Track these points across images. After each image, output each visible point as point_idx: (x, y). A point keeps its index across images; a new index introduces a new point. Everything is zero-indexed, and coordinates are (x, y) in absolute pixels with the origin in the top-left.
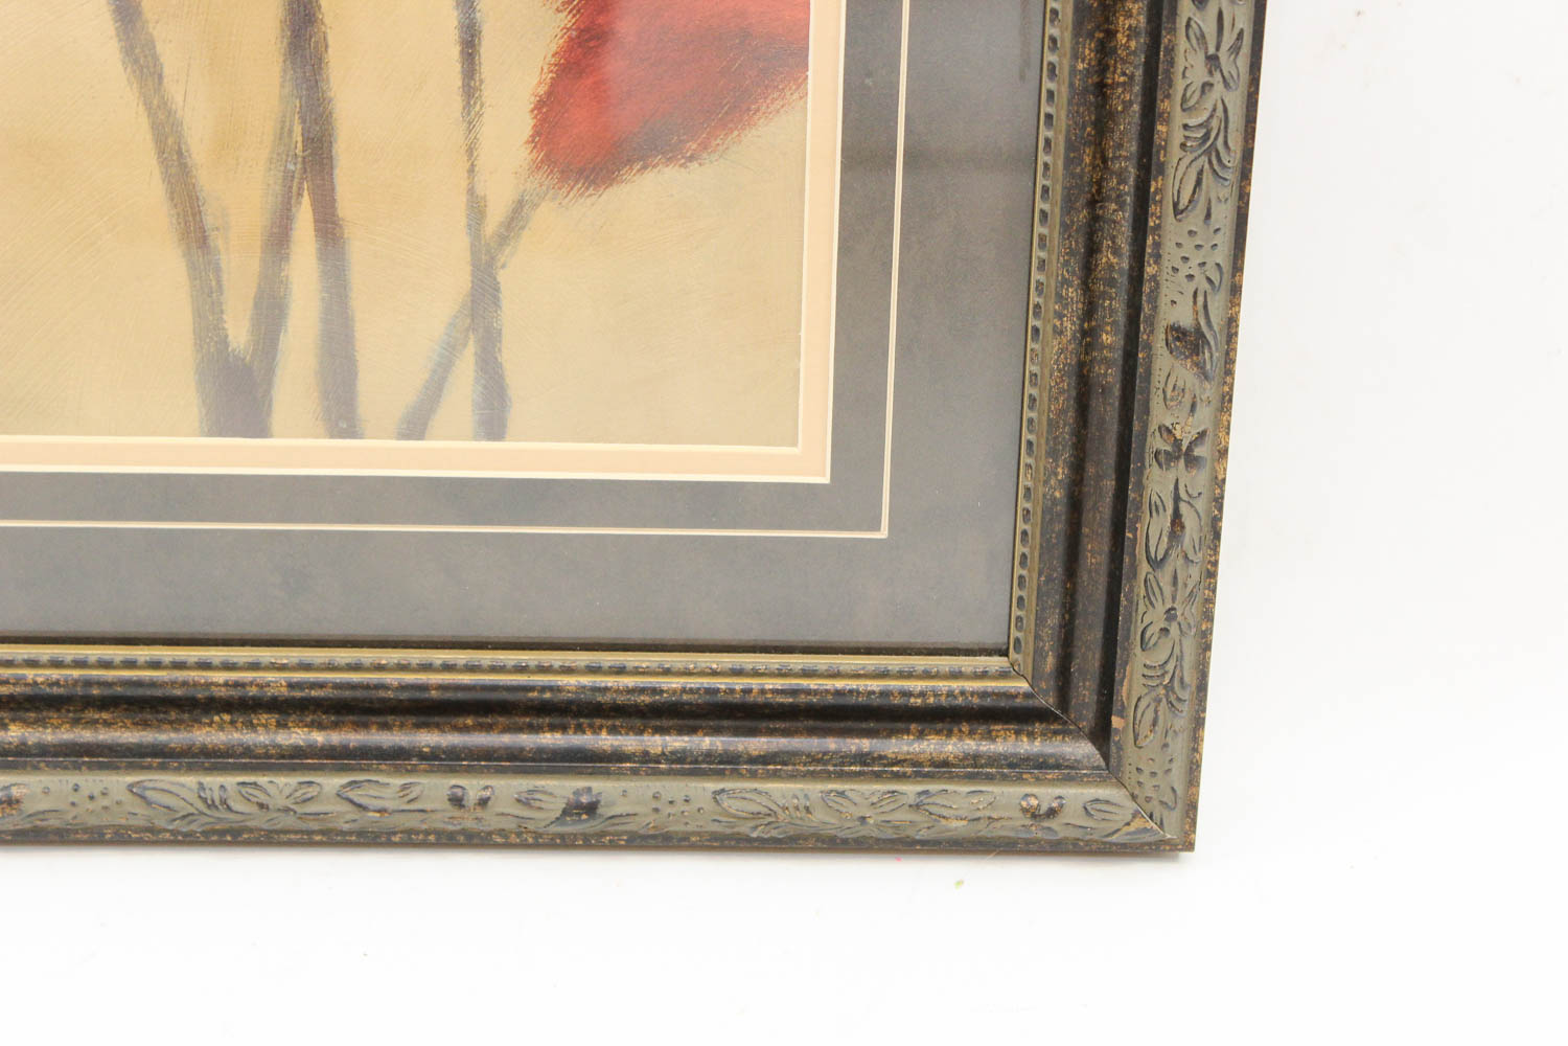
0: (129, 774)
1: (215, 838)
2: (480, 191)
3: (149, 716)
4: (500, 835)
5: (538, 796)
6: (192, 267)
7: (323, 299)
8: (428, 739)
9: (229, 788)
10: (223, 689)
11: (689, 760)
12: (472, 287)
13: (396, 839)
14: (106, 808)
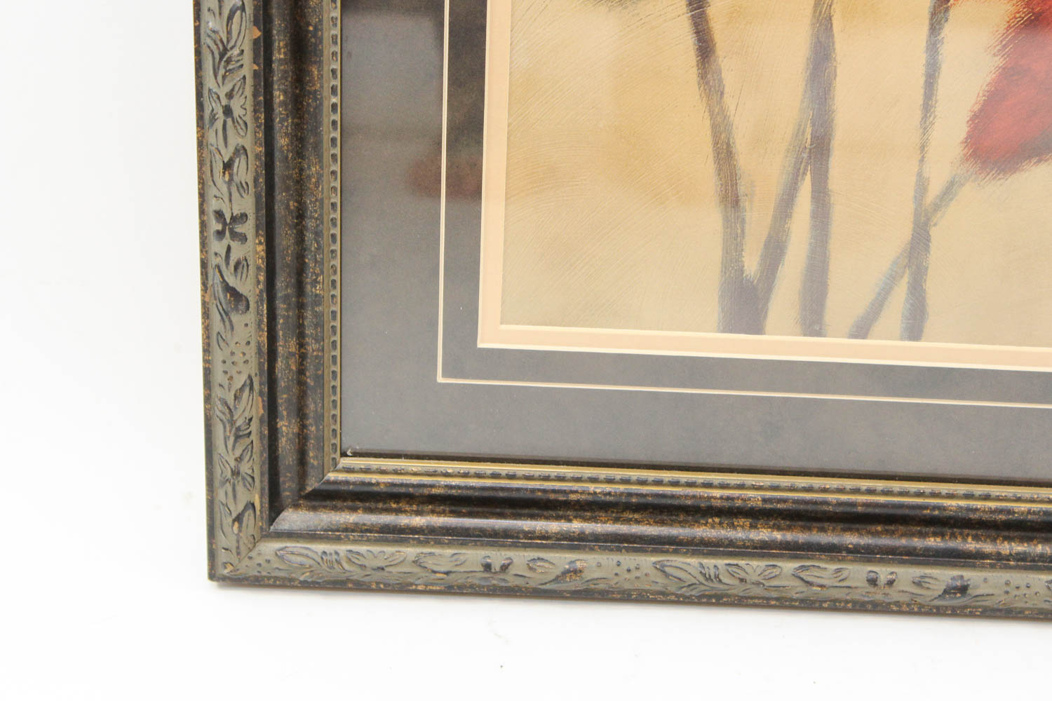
0: (652, 556)
1: (705, 600)
2: (926, 175)
3: (665, 518)
4: (896, 605)
5: (927, 580)
6: (726, 220)
7: (811, 244)
8: (851, 539)
9: (720, 567)
10: (719, 501)
11: (1029, 559)
12: (912, 238)
13: (825, 605)
14: (637, 578)
